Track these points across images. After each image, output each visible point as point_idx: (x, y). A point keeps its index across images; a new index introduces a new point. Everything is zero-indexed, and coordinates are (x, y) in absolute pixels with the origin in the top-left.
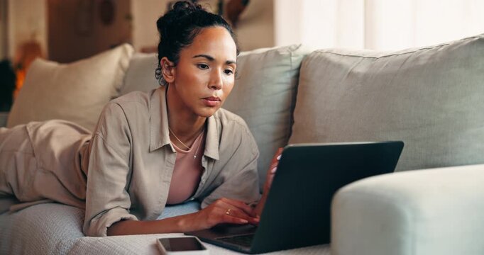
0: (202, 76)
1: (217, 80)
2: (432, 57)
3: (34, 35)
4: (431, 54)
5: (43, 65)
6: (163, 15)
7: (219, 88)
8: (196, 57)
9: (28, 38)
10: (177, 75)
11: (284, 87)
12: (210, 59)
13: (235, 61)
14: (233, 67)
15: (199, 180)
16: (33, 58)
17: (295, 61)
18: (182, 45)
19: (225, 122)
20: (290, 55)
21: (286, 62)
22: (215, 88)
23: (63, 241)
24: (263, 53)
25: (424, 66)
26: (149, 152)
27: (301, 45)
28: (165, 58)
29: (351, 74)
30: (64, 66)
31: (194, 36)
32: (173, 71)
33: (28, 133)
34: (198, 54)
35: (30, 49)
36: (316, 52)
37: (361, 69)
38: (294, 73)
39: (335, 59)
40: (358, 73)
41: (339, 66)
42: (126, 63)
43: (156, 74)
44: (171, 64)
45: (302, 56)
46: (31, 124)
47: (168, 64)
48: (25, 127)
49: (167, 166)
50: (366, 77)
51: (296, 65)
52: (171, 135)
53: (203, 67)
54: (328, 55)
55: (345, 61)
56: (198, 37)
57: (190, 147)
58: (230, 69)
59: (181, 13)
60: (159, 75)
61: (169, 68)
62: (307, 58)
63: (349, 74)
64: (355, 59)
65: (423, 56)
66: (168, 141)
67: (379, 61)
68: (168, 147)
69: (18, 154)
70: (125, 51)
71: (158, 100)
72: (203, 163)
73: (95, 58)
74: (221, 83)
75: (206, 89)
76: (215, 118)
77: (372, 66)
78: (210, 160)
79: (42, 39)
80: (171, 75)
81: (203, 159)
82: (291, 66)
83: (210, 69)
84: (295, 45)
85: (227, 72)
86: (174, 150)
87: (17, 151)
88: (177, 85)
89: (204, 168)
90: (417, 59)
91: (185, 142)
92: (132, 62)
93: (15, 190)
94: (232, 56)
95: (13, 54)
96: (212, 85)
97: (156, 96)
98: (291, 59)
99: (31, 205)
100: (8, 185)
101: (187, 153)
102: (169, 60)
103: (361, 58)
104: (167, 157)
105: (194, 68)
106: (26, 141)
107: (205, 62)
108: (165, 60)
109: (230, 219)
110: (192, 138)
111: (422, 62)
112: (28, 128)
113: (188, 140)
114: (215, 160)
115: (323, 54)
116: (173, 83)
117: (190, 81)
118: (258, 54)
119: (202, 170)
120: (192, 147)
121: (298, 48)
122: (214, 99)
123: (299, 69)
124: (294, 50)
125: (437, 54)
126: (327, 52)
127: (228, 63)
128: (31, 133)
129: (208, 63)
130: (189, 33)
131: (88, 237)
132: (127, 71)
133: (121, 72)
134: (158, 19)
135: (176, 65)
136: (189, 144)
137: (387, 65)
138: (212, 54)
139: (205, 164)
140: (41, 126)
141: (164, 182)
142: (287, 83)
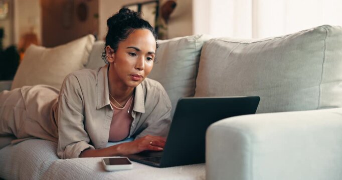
0: (131, 60)
1: (141, 64)
2: (281, 43)
3: (32, 28)
4: (281, 41)
5: (36, 49)
6: (112, 16)
7: (142, 70)
8: (128, 48)
9: (27, 31)
10: (115, 58)
11: (191, 63)
12: (137, 50)
13: (154, 52)
14: (153, 56)
15: (131, 125)
16: (29, 45)
17: (198, 46)
18: (120, 39)
19: (149, 88)
20: (195, 42)
21: (192, 46)
22: (139, 69)
23: (46, 162)
24: (178, 41)
25: (276, 48)
26: (97, 109)
27: (202, 35)
28: (109, 46)
29: (232, 54)
30: (49, 50)
31: (128, 34)
32: (113, 55)
33: (22, 94)
34: (130, 46)
35: (29, 38)
36: (211, 40)
37: (238, 51)
38: (197, 54)
39: (222, 44)
40: (236, 54)
41: (225, 49)
42: (90, 47)
43: (102, 56)
44: (112, 50)
45: (202, 43)
46: (24, 87)
47: (110, 50)
48: (20, 90)
49: (108, 118)
50: (240, 56)
51: (198, 48)
52: (111, 98)
53: (133, 55)
54: (219, 42)
55: (229, 46)
56: (131, 35)
57: (124, 106)
58: (151, 57)
59: (123, 17)
60: (104, 57)
61: (111, 53)
62: (206, 43)
63: (231, 54)
64: (235, 44)
65: (275, 42)
66: (109, 102)
67: (249, 46)
68: (108, 106)
69: (15, 108)
70: (90, 39)
71: (103, 75)
72: (132, 115)
73: (69, 44)
74: (143, 66)
75: (134, 69)
76: (142, 85)
77: (245, 49)
78: (137, 113)
79: (38, 32)
80: (112, 57)
81: (132, 113)
82: (195, 49)
83: (137, 56)
84: (198, 35)
85: (149, 59)
86: (112, 109)
87: (15, 106)
88: (115, 64)
89: (133, 118)
90: (272, 44)
91: (120, 102)
92: (94, 47)
93: (14, 132)
94: (152, 49)
95: (18, 41)
96: (138, 67)
97: (101, 72)
98: (195, 45)
99: (24, 140)
100: (10, 128)
101: (122, 110)
102: (111, 47)
103: (239, 44)
104: (107, 113)
105: (127, 54)
106: (20, 99)
107: (134, 51)
108: (108, 48)
109: (152, 148)
110: (126, 100)
111: (274, 46)
112: (22, 91)
113: (122, 101)
114: (142, 113)
115: (216, 41)
116: (113, 63)
117: (123, 63)
118: (175, 41)
119: (132, 119)
120: (125, 106)
121: (200, 37)
122: (138, 76)
123: (200, 51)
124: (197, 39)
125: (284, 40)
126: (218, 40)
127: (150, 53)
128: (23, 94)
129: (136, 52)
130: (125, 32)
131: (61, 160)
132: (91, 53)
133: (87, 54)
134: (108, 18)
135: (115, 52)
136: (123, 103)
137: (254, 48)
138: (139, 47)
139: (134, 116)
140: (30, 89)
141: (106, 129)
142: (192, 60)
